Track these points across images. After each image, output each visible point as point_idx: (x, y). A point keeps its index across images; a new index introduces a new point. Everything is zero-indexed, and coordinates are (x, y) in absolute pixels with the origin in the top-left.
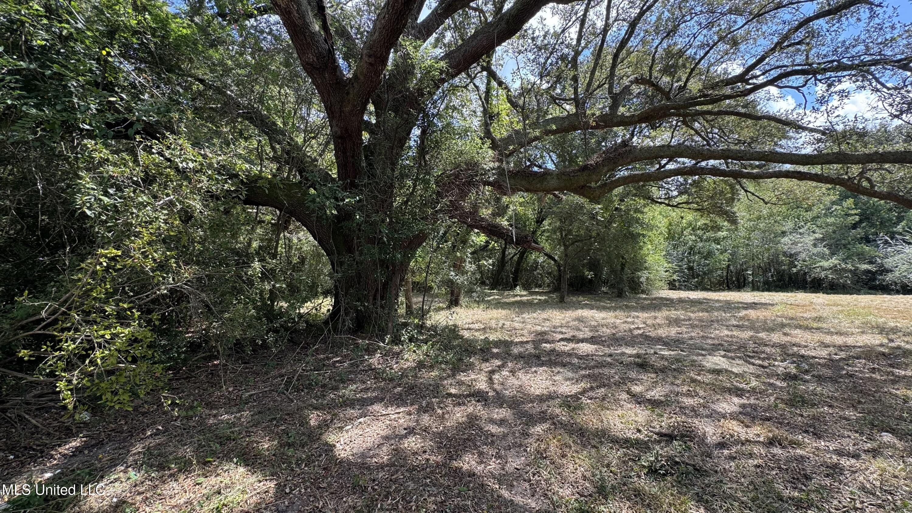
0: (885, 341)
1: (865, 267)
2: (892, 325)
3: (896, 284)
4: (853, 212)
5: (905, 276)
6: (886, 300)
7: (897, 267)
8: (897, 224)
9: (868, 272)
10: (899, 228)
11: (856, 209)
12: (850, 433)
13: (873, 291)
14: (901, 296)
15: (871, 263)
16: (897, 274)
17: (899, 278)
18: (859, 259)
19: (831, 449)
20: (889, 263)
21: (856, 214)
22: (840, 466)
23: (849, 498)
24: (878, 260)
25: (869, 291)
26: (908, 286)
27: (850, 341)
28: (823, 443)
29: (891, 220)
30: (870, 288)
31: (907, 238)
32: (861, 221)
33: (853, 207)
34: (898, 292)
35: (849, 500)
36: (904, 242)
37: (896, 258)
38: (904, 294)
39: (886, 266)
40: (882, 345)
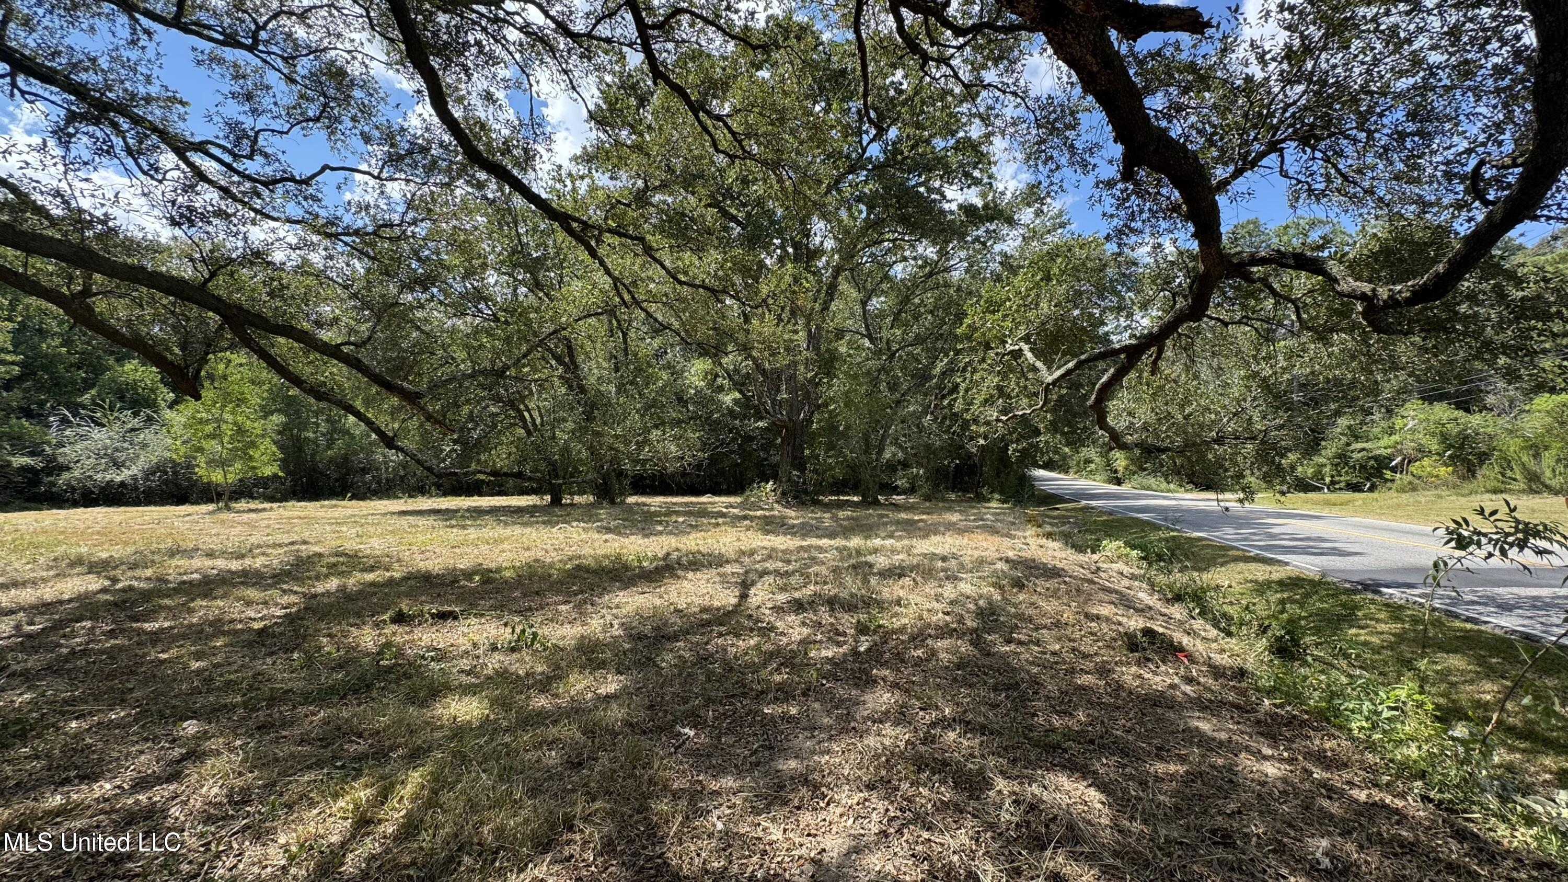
0: (107, 583)
1: (20, 461)
2: (104, 555)
3: (74, 489)
4: (9, 358)
5: (90, 477)
6: (60, 517)
7: (78, 461)
8: (82, 392)
9: (24, 469)
10: (86, 398)
11: (15, 352)
12: (137, 747)
13: (32, 505)
14: (82, 510)
15: (32, 454)
16: (77, 473)
17: (79, 480)
18: (12, 445)
19: (126, 787)
20: (67, 453)
21: (13, 363)
22: (159, 805)
23: (202, 846)
24: (47, 449)
25: (27, 504)
26: (93, 493)
27: (48, 593)
28: (108, 786)
29: (74, 383)
30: (28, 500)
31: (98, 415)
32: (20, 379)
33: (11, 348)
34: (75, 504)
35: (202, 849)
36: (93, 421)
37: (78, 447)
38: (86, 507)
39: (61, 460)
40: (104, 590)
